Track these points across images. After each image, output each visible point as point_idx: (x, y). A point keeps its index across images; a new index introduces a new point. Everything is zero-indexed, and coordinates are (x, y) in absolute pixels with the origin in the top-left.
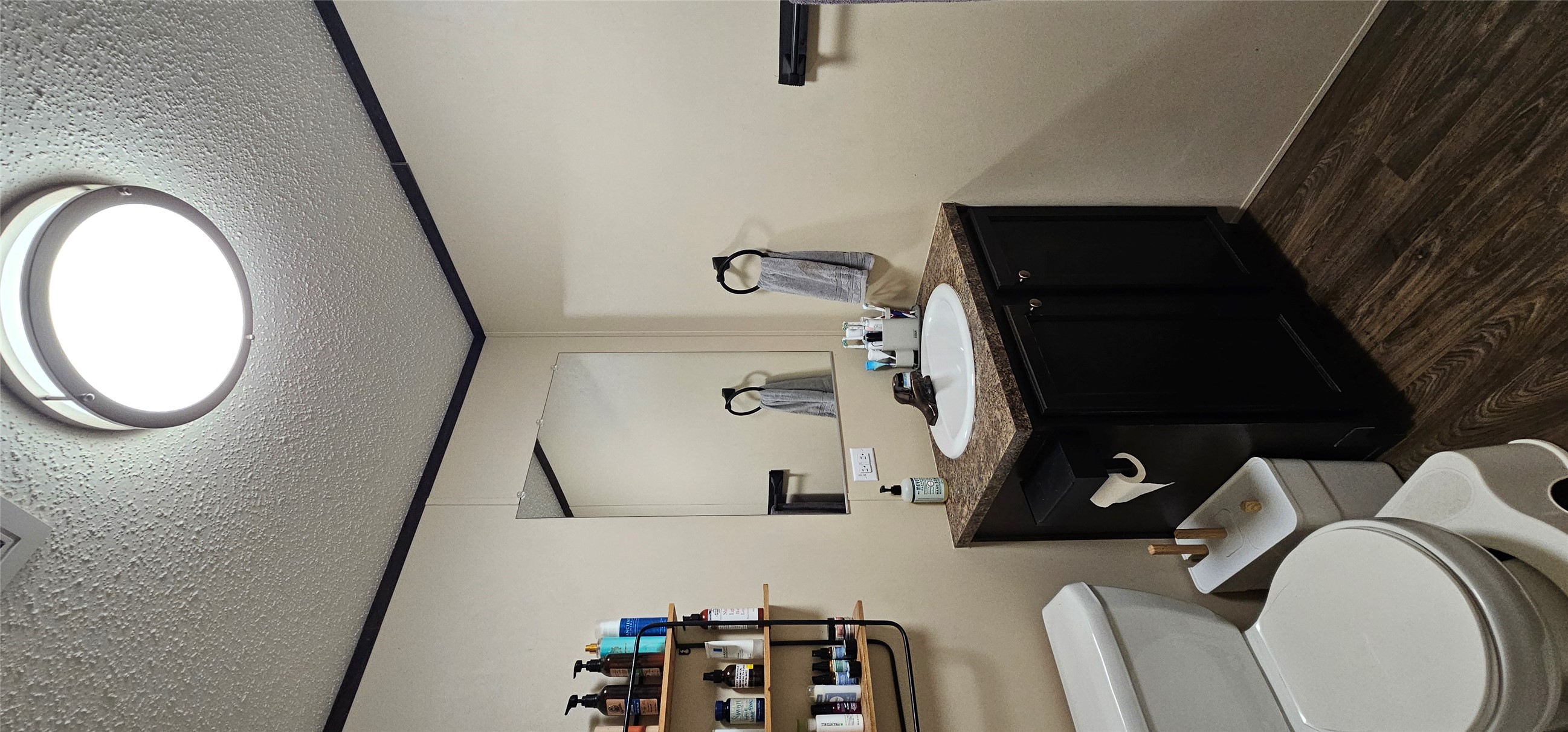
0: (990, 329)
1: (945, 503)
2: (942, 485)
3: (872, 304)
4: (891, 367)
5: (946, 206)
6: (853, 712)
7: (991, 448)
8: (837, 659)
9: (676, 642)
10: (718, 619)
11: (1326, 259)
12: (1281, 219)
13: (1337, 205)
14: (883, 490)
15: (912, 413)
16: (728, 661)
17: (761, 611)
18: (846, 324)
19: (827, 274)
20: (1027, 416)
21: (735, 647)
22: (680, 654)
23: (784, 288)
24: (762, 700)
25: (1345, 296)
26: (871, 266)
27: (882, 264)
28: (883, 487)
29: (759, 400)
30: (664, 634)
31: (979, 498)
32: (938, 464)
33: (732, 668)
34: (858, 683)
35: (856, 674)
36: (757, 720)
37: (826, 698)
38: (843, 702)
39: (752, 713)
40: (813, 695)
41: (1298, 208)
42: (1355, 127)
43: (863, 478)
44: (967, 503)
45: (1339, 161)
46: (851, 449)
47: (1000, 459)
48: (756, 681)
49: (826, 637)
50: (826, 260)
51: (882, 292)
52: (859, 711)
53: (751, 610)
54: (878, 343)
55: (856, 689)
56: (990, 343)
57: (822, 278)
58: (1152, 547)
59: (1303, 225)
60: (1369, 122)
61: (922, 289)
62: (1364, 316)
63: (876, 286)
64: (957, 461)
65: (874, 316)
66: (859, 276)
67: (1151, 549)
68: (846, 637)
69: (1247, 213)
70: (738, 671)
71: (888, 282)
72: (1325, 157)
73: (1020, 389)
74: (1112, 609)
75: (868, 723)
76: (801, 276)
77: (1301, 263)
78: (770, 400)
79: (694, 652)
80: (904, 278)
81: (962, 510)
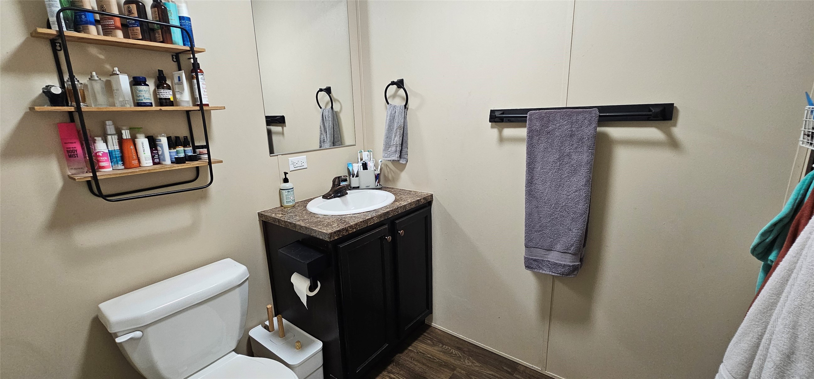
0: (377, 219)
1: (282, 206)
2: (291, 204)
3: (382, 164)
4: (350, 175)
5: (432, 195)
6: (153, 160)
7: (317, 224)
8: (184, 150)
9: (180, 53)
10: (200, 80)
11: (413, 359)
12: (429, 340)
13: (435, 358)
14: (286, 174)
15: (329, 187)
16: (172, 85)
17: (207, 105)
18: (371, 151)
19: (397, 140)
20: (336, 238)
21: (183, 90)
22: (172, 56)
23: (388, 118)
24: (152, 106)
25: (397, 368)
26: (401, 162)
27: (403, 167)
28: (287, 173)
29: (325, 107)
30: (184, 45)
31: (289, 221)
32: (302, 201)
33: (169, 88)
34: (172, 162)
35: (178, 161)
36: (138, 103)
37: (159, 144)
38: (158, 154)
39: (142, 100)
40: (160, 137)
41: (434, 345)
42: (468, 359)
43: (290, 163)
44: (284, 216)
45: (454, 357)
46: (306, 156)
47: (312, 228)
48: (163, 102)
49: (197, 144)
50: (404, 139)
51: (388, 168)
52: (155, 163)
53: (207, 99)
54: (362, 168)
55: (168, 161)
56: (369, 219)
57: (395, 136)
58: (271, 306)
59: (426, 348)
60: (470, 364)
61: (390, 188)
62: (389, 377)
63: (391, 165)
64: (306, 210)
65: (376, 166)
66: (397, 156)
67: (269, 306)
68: (199, 155)
69: (429, 326)
70: (168, 91)
71: (393, 171)
72: (455, 351)
73: (349, 234)
74: (237, 290)
75: (148, 168)
76: (395, 126)
77: (410, 350)
78: (326, 113)
79: (175, 65)
80: (395, 179)
81: (279, 214)
